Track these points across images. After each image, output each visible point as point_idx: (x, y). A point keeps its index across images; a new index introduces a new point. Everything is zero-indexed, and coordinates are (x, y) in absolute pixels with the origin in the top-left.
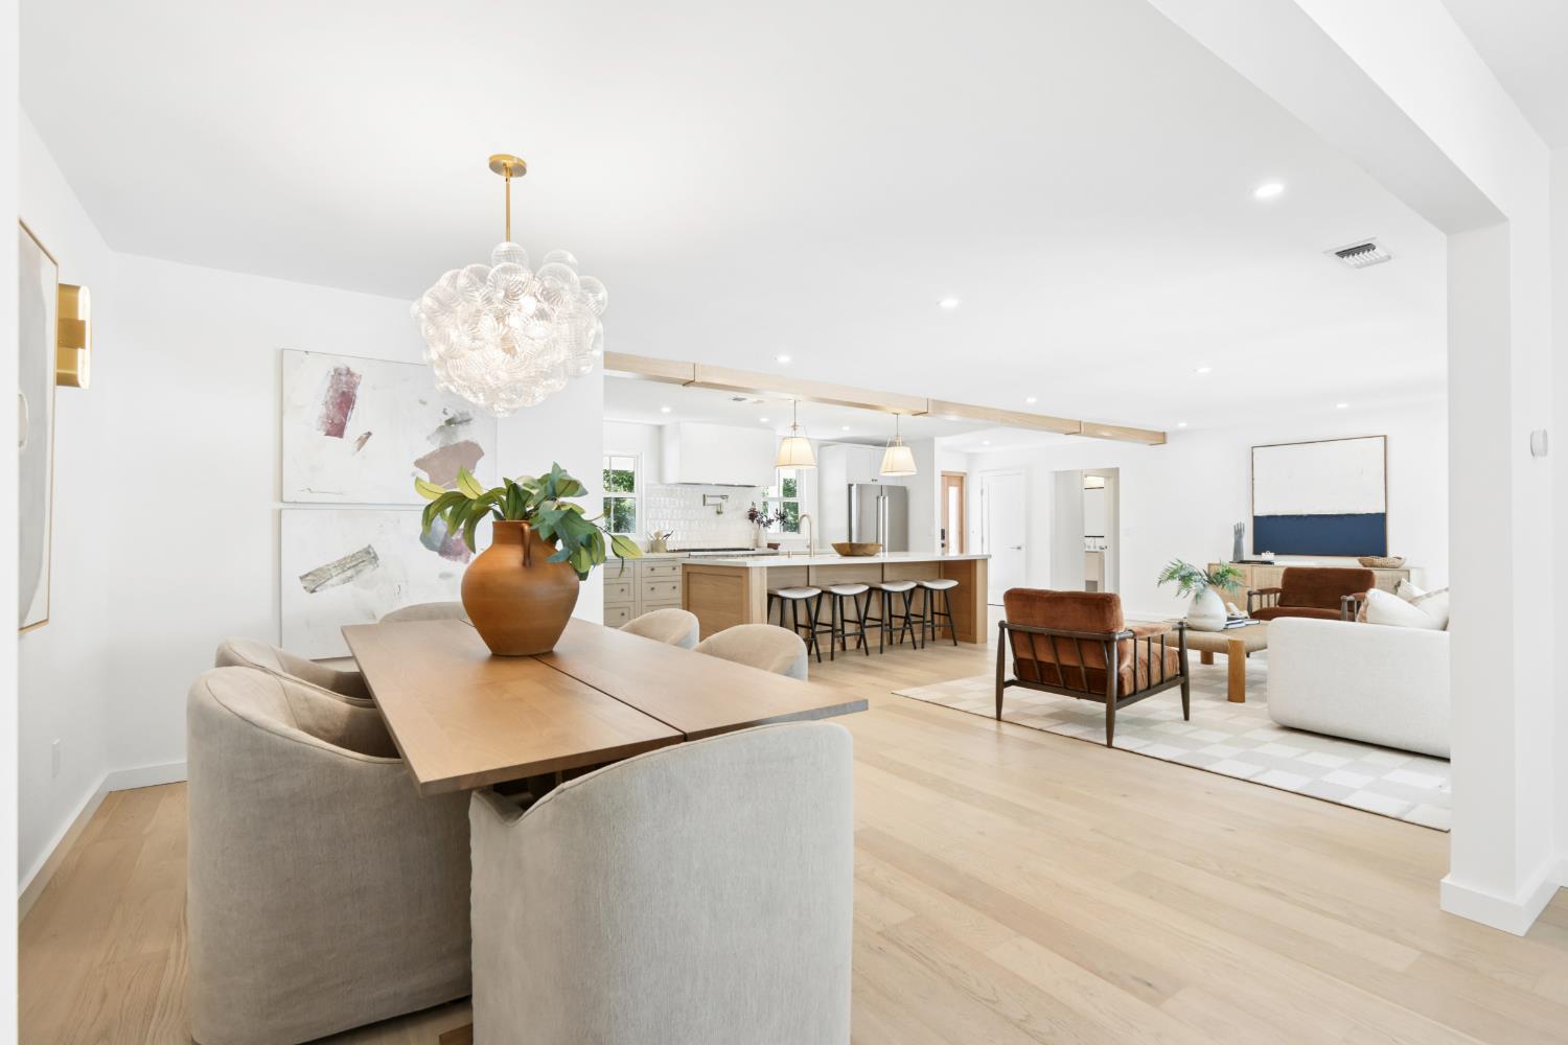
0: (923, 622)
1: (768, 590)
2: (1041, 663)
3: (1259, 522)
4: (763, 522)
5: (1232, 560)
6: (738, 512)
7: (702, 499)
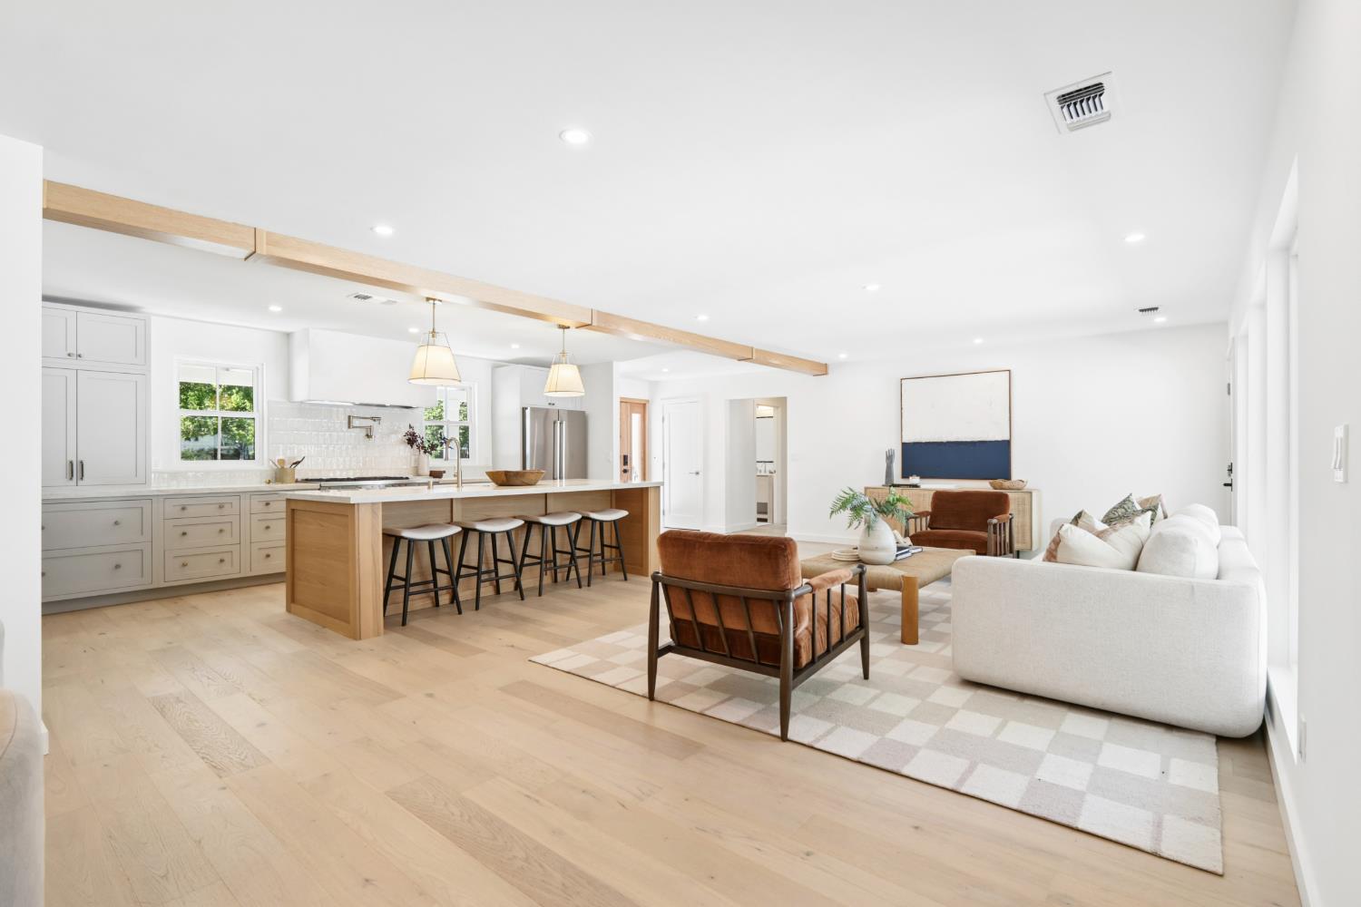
0: (590, 556)
1: (383, 530)
2: (700, 625)
3: (906, 447)
4: (423, 447)
5: (884, 483)
6: (393, 436)
7: (346, 421)
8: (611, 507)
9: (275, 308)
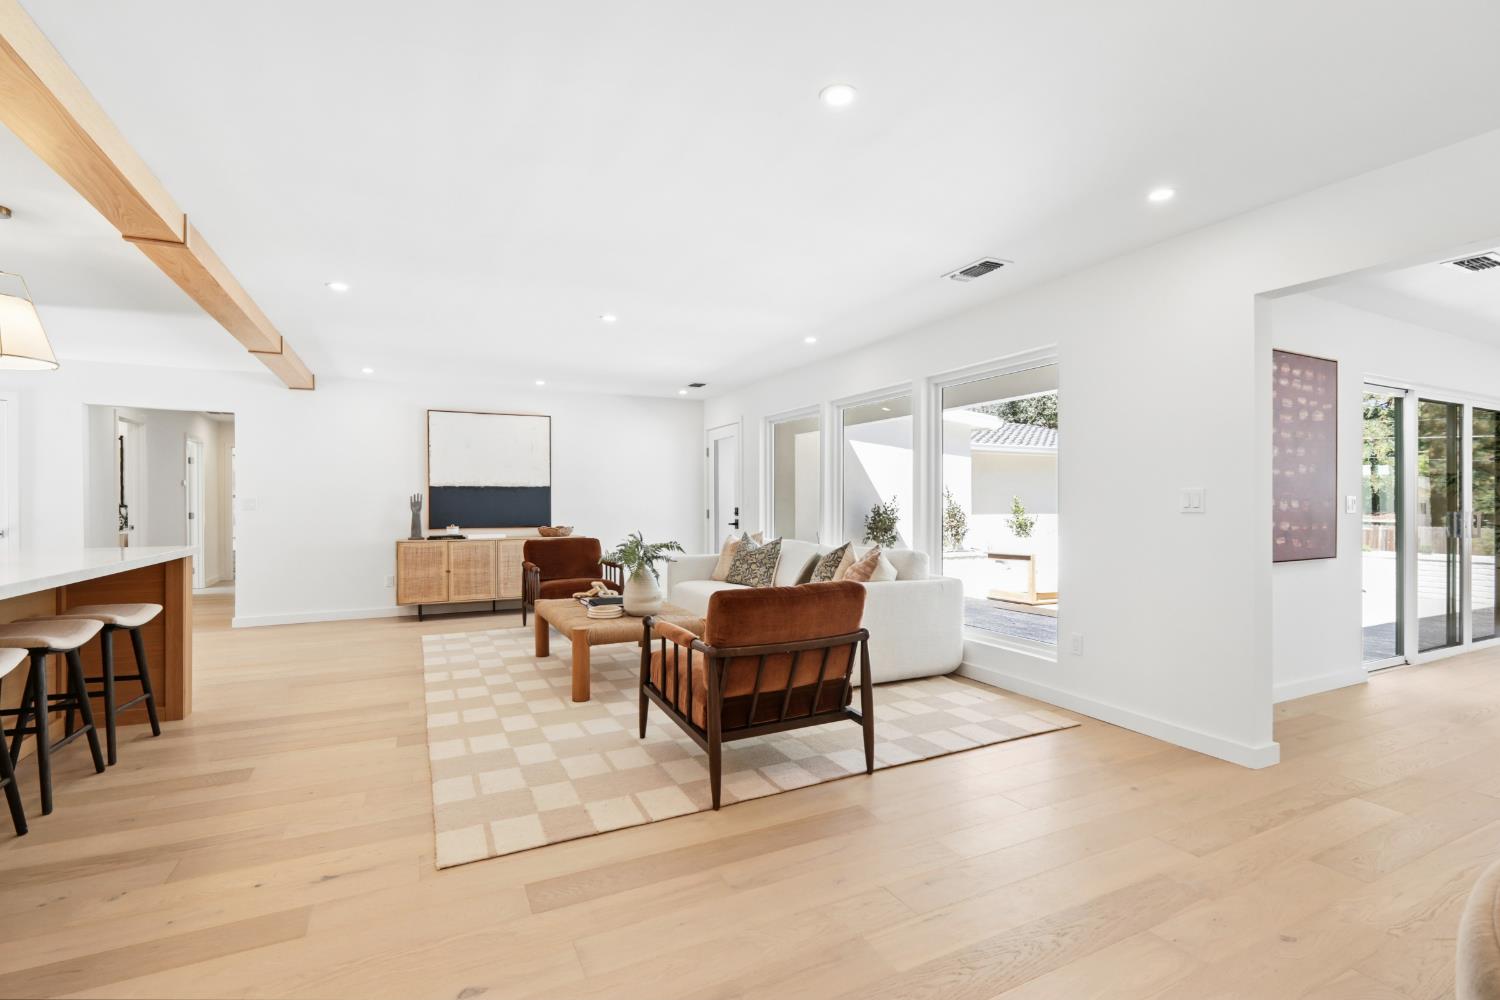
3: (435, 493)
5: (410, 536)
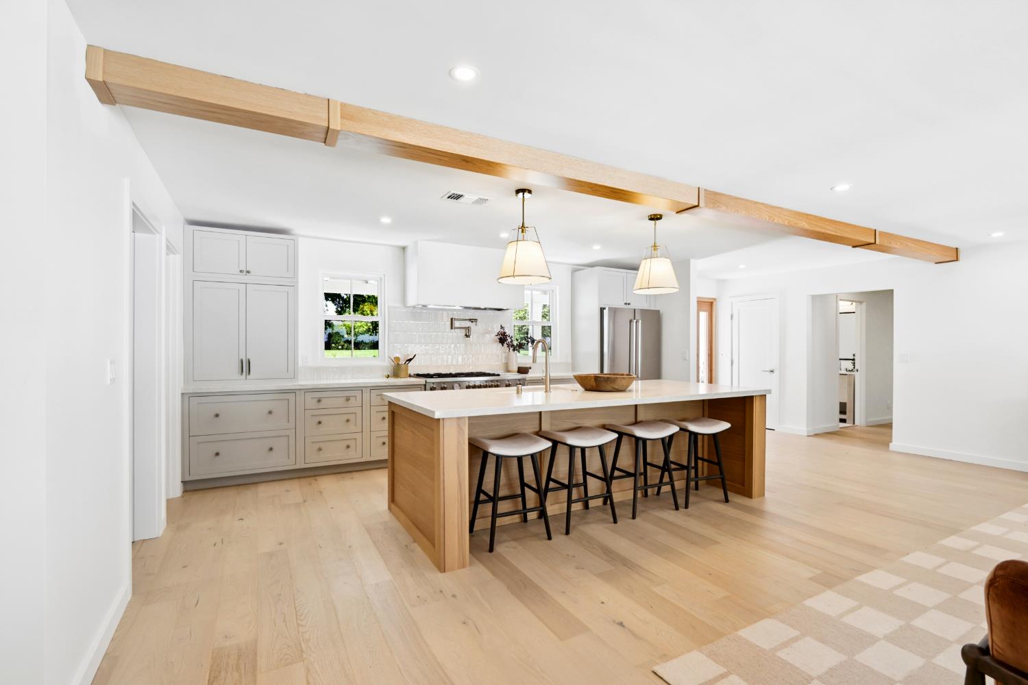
4: (513, 345)
6: (487, 335)
7: (449, 323)
8: (703, 416)
9: (386, 220)
